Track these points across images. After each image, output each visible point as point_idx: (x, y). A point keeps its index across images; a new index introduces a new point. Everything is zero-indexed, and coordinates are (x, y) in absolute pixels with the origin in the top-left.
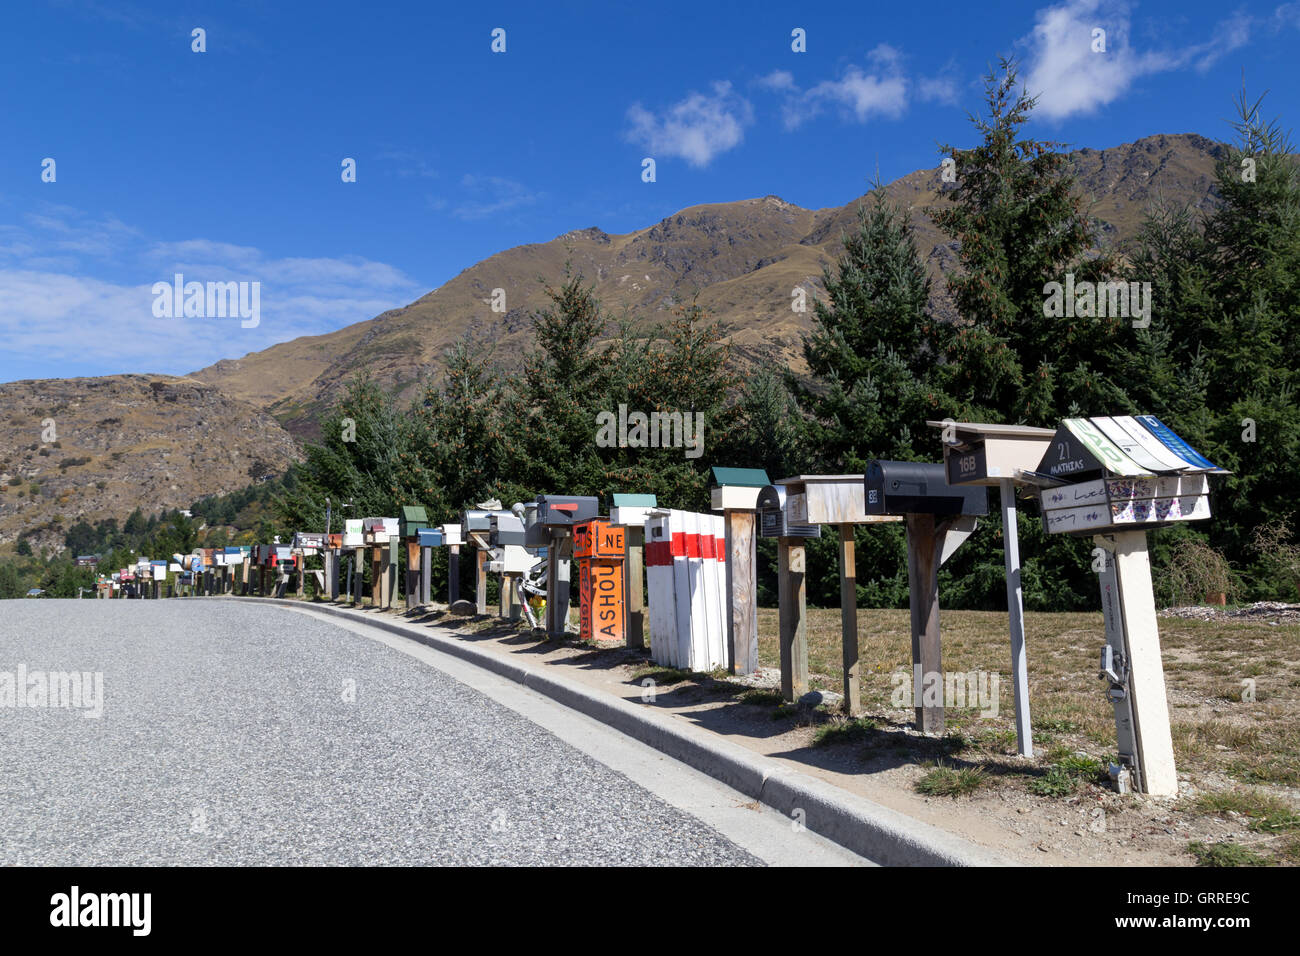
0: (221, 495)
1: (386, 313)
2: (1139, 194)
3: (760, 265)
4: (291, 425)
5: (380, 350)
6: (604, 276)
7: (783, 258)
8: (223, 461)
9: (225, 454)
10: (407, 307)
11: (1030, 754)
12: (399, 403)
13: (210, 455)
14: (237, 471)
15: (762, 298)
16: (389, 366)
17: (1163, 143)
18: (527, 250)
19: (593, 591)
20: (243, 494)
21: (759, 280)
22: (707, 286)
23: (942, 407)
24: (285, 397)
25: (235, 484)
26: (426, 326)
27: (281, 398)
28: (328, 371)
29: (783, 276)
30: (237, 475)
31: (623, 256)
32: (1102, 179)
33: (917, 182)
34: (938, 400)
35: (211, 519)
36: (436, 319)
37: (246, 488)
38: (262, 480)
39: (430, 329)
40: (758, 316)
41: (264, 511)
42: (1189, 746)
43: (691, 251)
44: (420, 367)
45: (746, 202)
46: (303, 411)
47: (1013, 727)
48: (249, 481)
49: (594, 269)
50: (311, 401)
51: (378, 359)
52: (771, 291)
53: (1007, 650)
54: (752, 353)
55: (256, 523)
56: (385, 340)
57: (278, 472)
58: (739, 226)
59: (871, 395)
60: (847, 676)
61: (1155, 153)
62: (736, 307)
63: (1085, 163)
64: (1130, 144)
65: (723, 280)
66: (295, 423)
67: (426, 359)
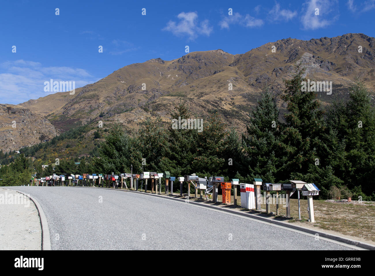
0: (30, 146)
1: (87, 85)
2: (343, 53)
3: (215, 73)
4: (54, 123)
5: (85, 98)
6: (162, 75)
7: (223, 71)
8: (31, 134)
9: (31, 132)
10: (95, 83)
11: (300, 219)
12: (91, 116)
13: (26, 132)
14: (36, 138)
15: (215, 84)
16: (88, 103)
17: (351, 36)
18: (136, 65)
19: (226, 195)
20: (38, 146)
21: (215, 78)
22: (197, 79)
23: (282, 146)
24: (52, 113)
25: (35, 142)
26: (101, 90)
27: (50, 113)
28: (67, 104)
29: (223, 77)
30: (35, 139)
31: (169, 68)
32: (331, 48)
33: (269, 46)
34: (281, 145)
35: (27, 154)
36: (104, 88)
37: (39, 144)
38: (44, 141)
39: (102, 91)
40: (214, 90)
41: (45, 152)
42: (316, 219)
43: (192, 67)
44: (98, 104)
45: (211, 51)
46: (58, 118)
47: (298, 217)
48: (39, 142)
49: (159, 72)
50: (61, 115)
51: (84, 101)
52: (219, 82)
53: (298, 207)
54: (212, 103)
55: (42, 156)
56: (87, 94)
57: (50, 138)
58: (208, 59)
59: (265, 143)
60: (277, 210)
61: (349, 39)
62: (207, 87)
63: (325, 42)
64: (340, 36)
65: (202, 78)
66: (55, 122)
67: (101, 101)
